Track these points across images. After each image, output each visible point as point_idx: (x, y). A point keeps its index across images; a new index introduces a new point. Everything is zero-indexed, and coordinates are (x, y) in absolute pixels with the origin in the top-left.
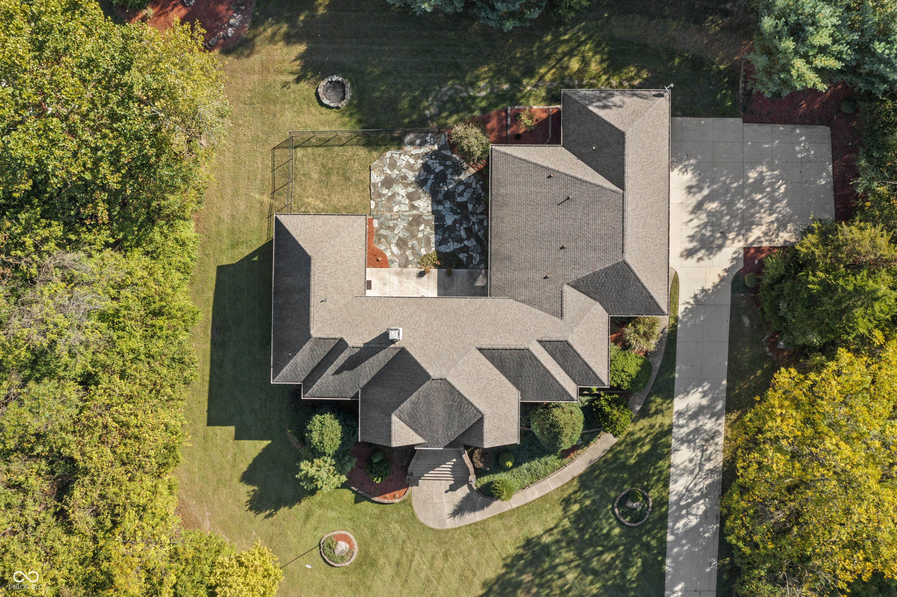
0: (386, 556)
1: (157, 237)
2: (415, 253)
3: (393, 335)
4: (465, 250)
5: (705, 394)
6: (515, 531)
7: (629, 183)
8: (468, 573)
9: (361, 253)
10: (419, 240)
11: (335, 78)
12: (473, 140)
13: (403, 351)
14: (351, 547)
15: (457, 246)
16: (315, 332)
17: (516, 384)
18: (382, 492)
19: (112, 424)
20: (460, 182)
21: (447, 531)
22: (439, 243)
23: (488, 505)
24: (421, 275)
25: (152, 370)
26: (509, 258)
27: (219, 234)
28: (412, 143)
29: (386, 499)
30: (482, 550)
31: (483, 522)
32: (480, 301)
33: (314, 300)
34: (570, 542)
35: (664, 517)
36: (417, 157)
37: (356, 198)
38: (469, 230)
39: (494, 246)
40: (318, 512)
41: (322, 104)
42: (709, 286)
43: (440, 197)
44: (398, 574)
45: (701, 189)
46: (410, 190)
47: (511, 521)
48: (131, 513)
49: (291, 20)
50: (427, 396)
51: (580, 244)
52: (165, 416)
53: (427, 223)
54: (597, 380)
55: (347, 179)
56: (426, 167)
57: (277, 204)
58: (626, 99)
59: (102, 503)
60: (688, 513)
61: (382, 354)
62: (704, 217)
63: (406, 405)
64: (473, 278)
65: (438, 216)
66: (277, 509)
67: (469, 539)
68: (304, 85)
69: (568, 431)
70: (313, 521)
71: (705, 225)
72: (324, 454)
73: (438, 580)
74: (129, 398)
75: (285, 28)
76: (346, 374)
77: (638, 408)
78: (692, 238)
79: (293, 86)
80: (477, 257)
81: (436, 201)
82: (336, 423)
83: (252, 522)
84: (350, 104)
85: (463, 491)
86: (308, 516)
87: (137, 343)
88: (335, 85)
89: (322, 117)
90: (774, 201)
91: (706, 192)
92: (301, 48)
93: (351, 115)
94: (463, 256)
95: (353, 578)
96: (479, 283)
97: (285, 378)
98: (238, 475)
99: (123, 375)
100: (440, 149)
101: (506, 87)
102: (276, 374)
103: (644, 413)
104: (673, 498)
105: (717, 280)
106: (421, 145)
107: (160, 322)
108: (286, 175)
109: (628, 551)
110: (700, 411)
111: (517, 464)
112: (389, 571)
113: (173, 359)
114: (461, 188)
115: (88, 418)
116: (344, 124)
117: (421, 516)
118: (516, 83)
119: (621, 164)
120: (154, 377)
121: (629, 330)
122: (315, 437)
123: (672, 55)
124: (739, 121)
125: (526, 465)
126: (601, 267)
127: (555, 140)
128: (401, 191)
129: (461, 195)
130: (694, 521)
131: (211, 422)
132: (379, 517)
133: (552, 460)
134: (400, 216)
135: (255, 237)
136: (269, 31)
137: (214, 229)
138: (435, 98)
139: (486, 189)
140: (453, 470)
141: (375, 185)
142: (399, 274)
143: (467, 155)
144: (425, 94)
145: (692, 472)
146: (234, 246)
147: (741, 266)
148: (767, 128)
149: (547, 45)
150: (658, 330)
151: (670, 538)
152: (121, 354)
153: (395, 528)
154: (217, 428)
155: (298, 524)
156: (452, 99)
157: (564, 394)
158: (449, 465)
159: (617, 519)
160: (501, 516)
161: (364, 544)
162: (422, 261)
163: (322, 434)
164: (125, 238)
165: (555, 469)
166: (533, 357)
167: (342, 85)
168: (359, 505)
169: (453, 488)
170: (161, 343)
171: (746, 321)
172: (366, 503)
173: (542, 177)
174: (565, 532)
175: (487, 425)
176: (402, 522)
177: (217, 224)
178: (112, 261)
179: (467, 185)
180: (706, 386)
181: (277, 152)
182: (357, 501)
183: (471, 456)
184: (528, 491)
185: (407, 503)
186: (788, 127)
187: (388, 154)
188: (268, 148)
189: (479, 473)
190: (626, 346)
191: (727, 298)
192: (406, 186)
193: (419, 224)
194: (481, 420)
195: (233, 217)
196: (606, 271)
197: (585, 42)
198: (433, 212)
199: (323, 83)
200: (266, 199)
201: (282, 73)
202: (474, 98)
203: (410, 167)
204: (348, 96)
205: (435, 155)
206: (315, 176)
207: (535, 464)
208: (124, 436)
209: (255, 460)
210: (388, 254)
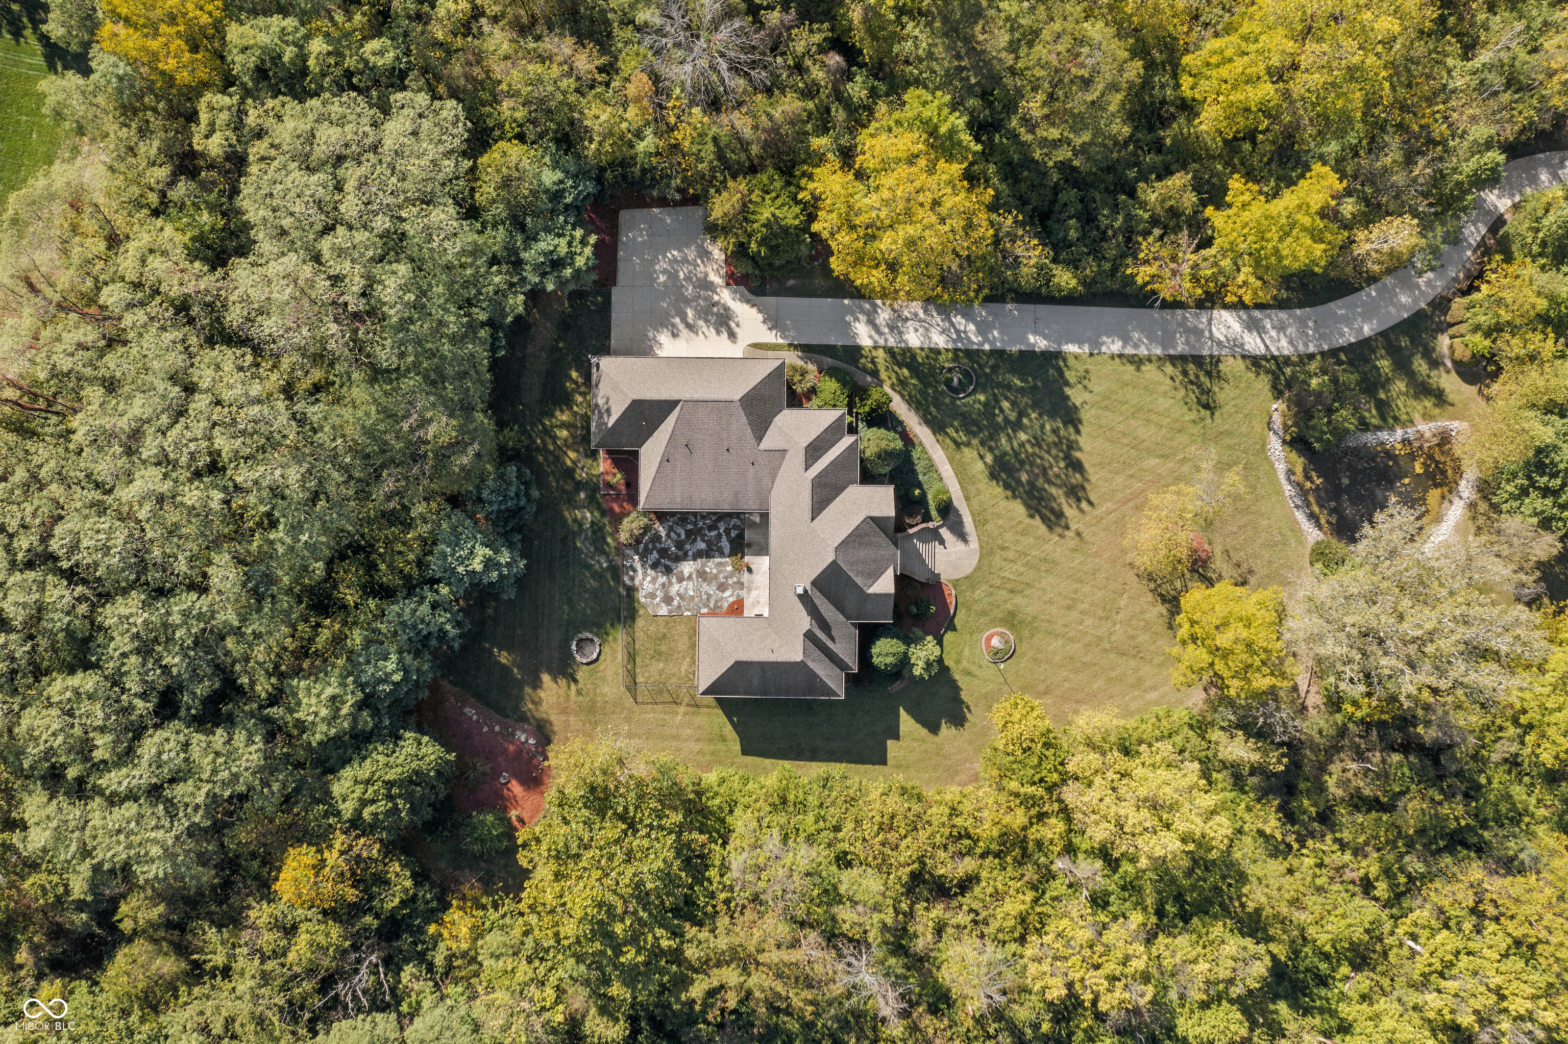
0: (1005, 602)
1: (717, 801)
2: (731, 575)
3: (800, 591)
4: (728, 532)
5: (857, 319)
6: (981, 486)
7: (675, 397)
8: (1020, 528)
9: (731, 620)
10: (719, 572)
11: (574, 647)
12: (634, 525)
13: (814, 583)
14: (997, 634)
15: (724, 537)
16: (798, 657)
17: (843, 489)
18: (946, 606)
19: (881, 837)
20: (668, 535)
21: (981, 547)
22: (722, 554)
23: (957, 511)
24: (750, 570)
25: (833, 803)
26: (737, 494)
27: (713, 753)
28: (632, 579)
29: (951, 602)
30: (999, 516)
31: (973, 515)
32: (773, 519)
33: (772, 658)
34: (991, 437)
35: (969, 353)
36: (645, 574)
37: (681, 628)
38: (710, 528)
39: (726, 508)
40: (965, 664)
41: (597, 660)
42: (760, 317)
43: (680, 553)
44: (1021, 592)
45: (673, 325)
46: (674, 580)
47: (972, 490)
48: (958, 821)
49: (520, 685)
50: (851, 564)
51: (725, 435)
52: (874, 795)
53: (704, 565)
54: (841, 418)
55: (664, 636)
56: (654, 566)
57: (686, 700)
58: (601, 394)
59: (951, 849)
60: (965, 332)
61: (816, 601)
62: (701, 323)
63: (859, 581)
64: (753, 525)
65: (698, 555)
66: (962, 702)
67: (988, 527)
68: (579, 676)
69: (883, 444)
70: (973, 669)
71: (707, 321)
72: (905, 654)
73: (1025, 555)
74: (858, 822)
75: (528, 690)
76: (834, 633)
77: (869, 379)
78: (718, 332)
79: (580, 685)
80: (735, 521)
81: (685, 557)
82: (878, 643)
83: (975, 724)
84: (597, 635)
85: (945, 533)
86: (968, 673)
87: (810, 818)
88: (580, 648)
89: (609, 658)
90: (685, 260)
91: (677, 320)
92: (546, 678)
93: (607, 634)
94: (733, 534)
95: (1026, 633)
96: (758, 520)
97: (840, 686)
98: (931, 738)
99: (837, 829)
100: (637, 553)
101: (582, 495)
102: (836, 694)
103: (875, 373)
104: (950, 346)
105: (754, 310)
106: (635, 571)
107: (791, 797)
108: (661, 692)
109: (999, 385)
110: (871, 322)
111: (919, 485)
112: (1018, 600)
113: (824, 786)
114: (673, 535)
115: (875, 858)
116: (615, 639)
117: (968, 570)
118: (579, 486)
119: (659, 402)
120: (839, 802)
121: (798, 389)
122: (889, 660)
123: (555, 349)
124: (614, 290)
125: (921, 477)
126: (744, 419)
127: (635, 455)
128: (675, 588)
129: (679, 535)
130: (971, 327)
131: (883, 761)
132: (969, 609)
133: (915, 455)
134: (697, 590)
135: (716, 720)
136: (530, 706)
137: (708, 758)
138: (592, 558)
139: (673, 514)
140: (925, 542)
141: (670, 611)
142: (749, 590)
143: (647, 529)
144: (589, 567)
145: (927, 330)
146: (723, 739)
147: (742, 288)
148: (621, 265)
149: (545, 459)
150: (800, 363)
151: (987, 347)
152: (819, 832)
153: (978, 594)
154: (889, 756)
155: (976, 682)
156: (593, 543)
157: (852, 448)
158: (919, 545)
159: (969, 395)
160: (967, 499)
161: (994, 622)
162: (737, 569)
163: (887, 655)
164: (718, 832)
165: (924, 451)
166: (820, 475)
167: (580, 641)
168: (958, 627)
169: (942, 542)
170: (810, 798)
171: (791, 282)
172: (956, 621)
173: (668, 467)
174: (983, 443)
175: (876, 513)
176: (973, 588)
177: (704, 754)
178: (738, 841)
179: (671, 529)
180: (849, 318)
181: (640, 700)
182: (954, 629)
183: (912, 526)
184: (944, 475)
185: (956, 583)
186: (620, 246)
187: (642, 600)
188: (636, 708)
189: (927, 518)
190: (813, 391)
191: (771, 300)
192: (671, 584)
193: (705, 573)
194: (872, 519)
195: (698, 740)
196: (748, 414)
197: (544, 425)
198: (695, 560)
199: (578, 658)
200: (682, 709)
201: (568, 696)
202: (592, 523)
203: (654, 581)
204: (590, 636)
205: (643, 557)
206: (661, 665)
207: (919, 468)
208: (891, 828)
209: (918, 721)
210: (731, 600)
